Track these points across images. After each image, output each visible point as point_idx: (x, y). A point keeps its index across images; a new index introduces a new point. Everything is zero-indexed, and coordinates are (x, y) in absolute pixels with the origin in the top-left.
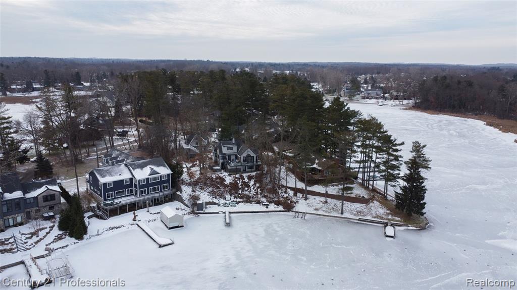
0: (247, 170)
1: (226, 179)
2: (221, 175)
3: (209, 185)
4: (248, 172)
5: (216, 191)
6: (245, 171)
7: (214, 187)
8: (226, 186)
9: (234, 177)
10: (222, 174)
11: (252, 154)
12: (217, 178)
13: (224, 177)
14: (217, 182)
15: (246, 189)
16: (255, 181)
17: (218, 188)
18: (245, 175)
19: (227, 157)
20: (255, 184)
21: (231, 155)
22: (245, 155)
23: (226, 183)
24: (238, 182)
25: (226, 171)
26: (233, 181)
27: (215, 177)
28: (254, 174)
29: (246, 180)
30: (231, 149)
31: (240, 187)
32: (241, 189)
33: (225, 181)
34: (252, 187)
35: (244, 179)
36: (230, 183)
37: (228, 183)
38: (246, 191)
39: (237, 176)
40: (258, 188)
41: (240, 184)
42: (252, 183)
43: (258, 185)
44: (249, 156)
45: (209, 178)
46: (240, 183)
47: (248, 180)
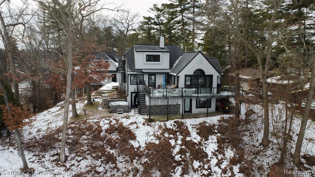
0: (195, 110)
1: (137, 133)
2: (126, 122)
3: (85, 148)
4: (196, 116)
5: (100, 169)
6: (188, 114)
7: (97, 158)
8: (134, 154)
9: (160, 127)
10: (127, 117)
11: (209, 70)
12: (111, 130)
13: (132, 127)
14: (109, 142)
15: (196, 164)
16: (220, 142)
17: (111, 159)
18: (189, 123)
19: (146, 78)
20: (220, 150)
21: (154, 74)
22: (190, 70)
23: (135, 144)
24: (172, 142)
25: (140, 113)
26: (159, 138)
27: (107, 126)
28: (214, 120)
29: (195, 137)
30: (156, 59)
31: (178, 158)
32: (179, 164)
33: (134, 137)
34: (214, 161)
35: (188, 134)
36: (149, 146)
37: (143, 145)
38: (195, 171)
39: (170, 124)
40: (233, 162)
41: (177, 149)
42: (211, 146)
43: (230, 153)
44: (200, 73)
45: (90, 128)
46: (177, 145)
47: (199, 138)
